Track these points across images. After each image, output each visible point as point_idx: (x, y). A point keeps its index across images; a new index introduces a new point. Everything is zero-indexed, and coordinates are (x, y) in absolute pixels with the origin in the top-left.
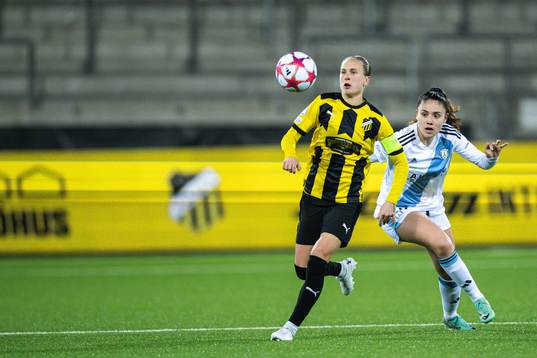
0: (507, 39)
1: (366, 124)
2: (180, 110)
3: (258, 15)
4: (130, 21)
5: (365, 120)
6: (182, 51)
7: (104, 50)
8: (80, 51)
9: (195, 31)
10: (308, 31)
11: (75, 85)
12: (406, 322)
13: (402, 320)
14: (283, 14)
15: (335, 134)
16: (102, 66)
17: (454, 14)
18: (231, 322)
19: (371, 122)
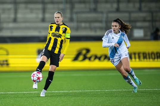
0: (130, 12)
1: (63, 29)
2: (40, 32)
3: (61, 6)
4: (26, 8)
5: (63, 28)
6: (40, 16)
7: (19, 16)
8: (12, 16)
9: (44, 10)
10: (75, 10)
11: (11, 25)
12: (102, 90)
13: (100, 89)
14: (68, 6)
15: (54, 32)
16: (19, 20)
17: (115, 6)
18: (54, 90)
19: (64, 28)
